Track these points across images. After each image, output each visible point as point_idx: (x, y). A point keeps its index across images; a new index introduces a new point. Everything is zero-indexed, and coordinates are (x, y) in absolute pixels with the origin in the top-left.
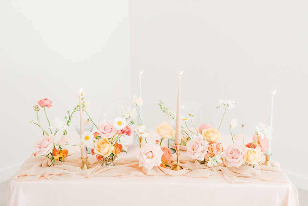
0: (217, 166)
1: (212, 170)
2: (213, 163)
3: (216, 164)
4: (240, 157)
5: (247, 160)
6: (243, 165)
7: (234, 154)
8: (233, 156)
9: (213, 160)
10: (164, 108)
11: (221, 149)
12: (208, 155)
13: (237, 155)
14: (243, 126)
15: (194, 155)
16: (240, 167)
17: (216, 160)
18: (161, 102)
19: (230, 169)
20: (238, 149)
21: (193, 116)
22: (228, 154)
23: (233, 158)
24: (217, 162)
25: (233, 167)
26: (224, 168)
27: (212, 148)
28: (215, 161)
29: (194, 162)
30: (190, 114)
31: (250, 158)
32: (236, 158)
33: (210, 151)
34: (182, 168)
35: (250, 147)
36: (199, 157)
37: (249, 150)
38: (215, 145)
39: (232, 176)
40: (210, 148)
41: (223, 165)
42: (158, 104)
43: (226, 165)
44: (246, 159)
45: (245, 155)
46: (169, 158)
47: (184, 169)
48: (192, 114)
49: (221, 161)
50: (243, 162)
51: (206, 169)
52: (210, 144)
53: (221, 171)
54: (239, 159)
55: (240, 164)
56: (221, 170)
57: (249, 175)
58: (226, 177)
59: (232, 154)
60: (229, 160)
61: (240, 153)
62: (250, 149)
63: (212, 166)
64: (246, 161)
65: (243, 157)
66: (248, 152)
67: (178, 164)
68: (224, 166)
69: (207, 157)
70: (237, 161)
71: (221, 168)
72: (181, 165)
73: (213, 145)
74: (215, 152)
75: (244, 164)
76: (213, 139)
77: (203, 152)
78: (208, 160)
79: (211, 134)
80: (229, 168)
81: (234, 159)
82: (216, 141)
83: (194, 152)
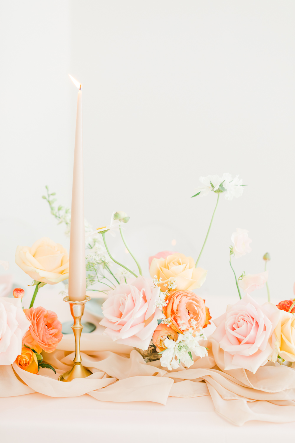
0: (191, 368)
1: (176, 380)
2: (178, 358)
3: (189, 363)
4: (262, 339)
5: (281, 349)
6: (270, 364)
7: (244, 327)
8: (240, 337)
9: (180, 349)
10: (59, 209)
11: (203, 317)
12: (164, 333)
13: (252, 332)
14: (266, 258)
15: (119, 331)
16: (260, 369)
17: (186, 347)
18: (50, 193)
19: (231, 375)
20: (255, 314)
21: (125, 220)
22: (224, 332)
23: (239, 341)
24: (190, 353)
25: (242, 369)
26: (215, 373)
27: (175, 309)
28: (184, 350)
29: (128, 355)
30: (116, 215)
31: (290, 341)
32: (247, 343)
33: (169, 319)
34: (88, 371)
35: (290, 310)
36: (134, 336)
37: (287, 320)
38: (185, 300)
39: (237, 398)
40: (169, 311)
41: (212, 365)
42: (44, 198)
43: (219, 363)
44: (278, 344)
45: (274, 332)
46: (45, 340)
47: (95, 374)
48: (123, 215)
49: (202, 352)
50: (271, 356)
51: (160, 376)
52: (168, 299)
53: (204, 381)
54: (258, 344)
55: (262, 360)
56: (206, 379)
57: (288, 397)
58: (219, 402)
59: (237, 329)
60: (229, 348)
61: (261, 327)
62: (288, 314)
63: (176, 365)
64: (281, 352)
65: (270, 340)
66: (283, 324)
67: (78, 360)
68: (216, 367)
69: (160, 338)
70: (251, 350)
71: (203, 373)
72: (88, 362)
73: (177, 302)
74: (183, 322)
75: (274, 359)
76: (179, 284)
77: (146, 322)
78: (163, 349)
79: (174, 268)
80: (227, 372)
81: (242, 346)
82: (190, 290)
83: (120, 320)
